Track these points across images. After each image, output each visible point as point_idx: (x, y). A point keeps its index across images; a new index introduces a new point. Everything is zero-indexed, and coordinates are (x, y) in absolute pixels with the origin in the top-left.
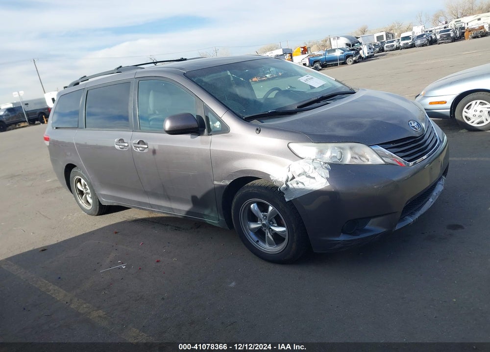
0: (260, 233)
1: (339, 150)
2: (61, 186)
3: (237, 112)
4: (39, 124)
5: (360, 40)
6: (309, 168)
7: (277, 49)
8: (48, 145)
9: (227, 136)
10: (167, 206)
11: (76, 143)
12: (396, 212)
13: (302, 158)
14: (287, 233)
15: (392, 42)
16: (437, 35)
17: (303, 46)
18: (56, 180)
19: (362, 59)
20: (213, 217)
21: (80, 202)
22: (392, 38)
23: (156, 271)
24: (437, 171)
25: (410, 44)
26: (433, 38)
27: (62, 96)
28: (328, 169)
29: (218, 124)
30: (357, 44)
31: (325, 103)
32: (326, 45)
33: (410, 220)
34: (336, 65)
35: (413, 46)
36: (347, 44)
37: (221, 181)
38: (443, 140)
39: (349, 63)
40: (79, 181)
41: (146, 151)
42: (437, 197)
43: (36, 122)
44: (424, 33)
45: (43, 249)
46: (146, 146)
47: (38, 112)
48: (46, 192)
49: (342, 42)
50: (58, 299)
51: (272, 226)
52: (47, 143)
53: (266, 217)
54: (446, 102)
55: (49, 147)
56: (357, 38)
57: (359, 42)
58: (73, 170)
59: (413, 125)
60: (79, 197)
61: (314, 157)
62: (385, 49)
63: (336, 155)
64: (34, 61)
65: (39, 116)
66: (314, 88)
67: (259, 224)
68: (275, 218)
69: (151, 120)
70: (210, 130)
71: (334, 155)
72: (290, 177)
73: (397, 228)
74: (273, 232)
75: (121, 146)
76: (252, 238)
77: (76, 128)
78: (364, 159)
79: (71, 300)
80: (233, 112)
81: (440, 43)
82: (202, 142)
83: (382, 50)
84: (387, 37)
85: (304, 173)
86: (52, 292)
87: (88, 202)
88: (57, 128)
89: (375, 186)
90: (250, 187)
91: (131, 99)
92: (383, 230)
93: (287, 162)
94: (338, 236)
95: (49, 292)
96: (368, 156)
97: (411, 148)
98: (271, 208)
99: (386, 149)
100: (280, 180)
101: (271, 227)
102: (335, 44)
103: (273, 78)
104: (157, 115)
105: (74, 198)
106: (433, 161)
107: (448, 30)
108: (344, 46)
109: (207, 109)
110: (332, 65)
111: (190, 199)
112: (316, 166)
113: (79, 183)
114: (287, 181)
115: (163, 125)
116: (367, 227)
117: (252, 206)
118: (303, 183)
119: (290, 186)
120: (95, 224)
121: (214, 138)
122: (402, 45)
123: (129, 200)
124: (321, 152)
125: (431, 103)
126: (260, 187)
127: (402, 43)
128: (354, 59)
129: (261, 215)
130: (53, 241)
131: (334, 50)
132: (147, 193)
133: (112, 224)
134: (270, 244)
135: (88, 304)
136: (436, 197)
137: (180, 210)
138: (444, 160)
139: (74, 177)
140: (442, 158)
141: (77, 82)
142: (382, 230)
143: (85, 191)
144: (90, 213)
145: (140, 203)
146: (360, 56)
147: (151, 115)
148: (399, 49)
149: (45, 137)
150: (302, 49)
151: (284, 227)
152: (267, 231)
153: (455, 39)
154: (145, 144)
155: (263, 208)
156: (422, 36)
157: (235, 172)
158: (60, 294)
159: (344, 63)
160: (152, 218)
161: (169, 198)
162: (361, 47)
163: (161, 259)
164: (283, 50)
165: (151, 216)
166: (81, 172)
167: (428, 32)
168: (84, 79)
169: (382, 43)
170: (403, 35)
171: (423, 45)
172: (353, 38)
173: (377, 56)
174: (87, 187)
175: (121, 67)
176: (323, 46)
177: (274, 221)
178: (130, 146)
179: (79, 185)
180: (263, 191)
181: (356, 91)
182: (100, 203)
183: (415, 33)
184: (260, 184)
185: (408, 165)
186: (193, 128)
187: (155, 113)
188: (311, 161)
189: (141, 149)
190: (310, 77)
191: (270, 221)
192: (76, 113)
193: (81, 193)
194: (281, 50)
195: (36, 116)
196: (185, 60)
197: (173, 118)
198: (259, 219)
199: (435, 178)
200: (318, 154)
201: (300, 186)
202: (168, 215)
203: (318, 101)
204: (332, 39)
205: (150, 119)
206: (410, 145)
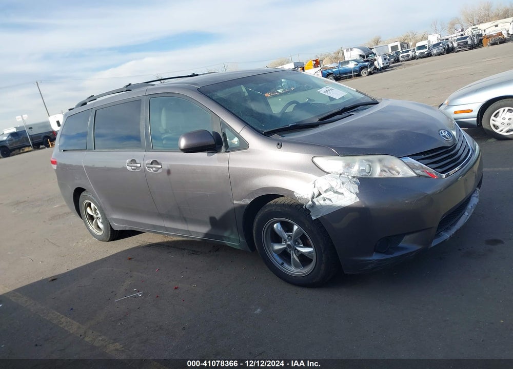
0: (285, 255)
1: (368, 163)
2: (70, 211)
3: (255, 127)
4: (45, 148)
5: (374, 51)
6: (336, 183)
7: (288, 63)
8: (56, 168)
9: (246, 152)
10: (183, 229)
11: (85, 166)
12: (431, 228)
13: (328, 173)
14: (314, 254)
15: (408, 51)
16: (454, 43)
17: (315, 59)
18: (65, 205)
19: (377, 71)
20: (233, 239)
21: (91, 228)
22: (407, 48)
23: (174, 298)
24: (472, 182)
25: (426, 53)
26: (450, 46)
27: (68, 118)
28: (357, 183)
29: (236, 141)
30: (371, 56)
31: (348, 114)
32: (338, 57)
33: (446, 236)
34: (350, 77)
35: (429, 55)
36: (361, 56)
37: (241, 200)
38: (475, 149)
39: (364, 75)
40: (89, 205)
41: (160, 171)
42: (473, 210)
43: (41, 146)
44: (440, 41)
45: (53, 278)
46: (160, 166)
47: (43, 136)
48: (54, 218)
49: (356, 54)
50: (71, 332)
51: (297, 246)
52: (55, 167)
53: (291, 237)
54: (472, 111)
55: (56, 170)
56: (371, 49)
57: (373, 53)
58: (82, 194)
59: (444, 134)
60: (89, 222)
61: (341, 172)
62: (401, 59)
63: (364, 168)
64: (37, 83)
65: (45, 140)
66: (335, 99)
67: (284, 245)
68: (301, 238)
69: (164, 139)
70: (227, 147)
71: (362, 168)
72: (316, 194)
73: (433, 245)
74: (299, 253)
75: (133, 167)
76: (277, 260)
77: (85, 149)
78: (394, 172)
79: (85, 333)
80: (251, 127)
81: (457, 52)
82: (220, 160)
83: (397, 60)
84: (402, 46)
85: (331, 189)
86: (64, 324)
87: (98, 227)
88: (64, 151)
89: (407, 200)
90: (273, 205)
91: (142, 117)
92: (419, 247)
93: (313, 177)
94: (371, 255)
95: (61, 324)
96: (398, 169)
97: (443, 159)
98: (296, 227)
99: (417, 160)
100: (305, 196)
101: (297, 248)
102: (348, 56)
103: (285, 93)
104: (170, 133)
105: (84, 224)
106: (467, 171)
107: (466, 38)
108: (358, 58)
109: (224, 125)
110: (346, 78)
111: (208, 220)
112: (344, 181)
113: (88, 209)
114: (313, 198)
115: (178, 145)
116: (401, 245)
117: (275, 226)
118: (330, 200)
119: (317, 203)
120: (107, 251)
121: (233, 155)
122: (417, 55)
123: (142, 224)
124: (349, 166)
125: (456, 112)
126: (284, 205)
127: (418, 53)
128: (369, 70)
129: (285, 235)
130: (64, 270)
131: (348, 62)
132: (161, 216)
133: (126, 250)
134: (297, 266)
135: (103, 337)
136: (471, 210)
137: (197, 233)
138: (478, 171)
139: (84, 201)
140: (476, 168)
141: (84, 102)
142: (417, 247)
143: (95, 216)
144: (101, 239)
145: (154, 227)
146: (375, 67)
147: (162, 134)
148: (415, 59)
149: (52, 160)
150: (315, 62)
151: (311, 247)
152: (292, 252)
153: (473, 47)
154: (158, 164)
155: (288, 227)
156: (438, 45)
157: (255, 191)
158: (73, 327)
159: (359, 75)
160: (167, 242)
161: (184, 220)
162: (376, 58)
163: (179, 285)
164: (295, 64)
165: (165, 240)
166: (91, 196)
167: (445, 40)
168: (92, 98)
169: (396, 53)
170: (419, 44)
171: (440, 54)
172: (367, 49)
173: (392, 67)
174: (98, 211)
175: (130, 84)
176: (335, 58)
177: (300, 241)
178: (142, 167)
179: (88, 210)
180: (287, 209)
181: (378, 101)
182: (112, 228)
183: (431, 42)
184: (283, 202)
185: (441, 177)
186: (210, 146)
187: (166, 132)
188: (339, 175)
189: (154, 169)
190: (330, 88)
191: (295, 241)
192: (84, 135)
193: (92, 218)
194: (293, 63)
195: (41, 140)
196: (197, 75)
197: (188, 136)
198: (283, 240)
199: (470, 191)
200: (344, 167)
201: (328, 203)
202: (186, 239)
203: (339, 113)
204: (345, 51)
205: (162, 138)
206: (442, 156)
